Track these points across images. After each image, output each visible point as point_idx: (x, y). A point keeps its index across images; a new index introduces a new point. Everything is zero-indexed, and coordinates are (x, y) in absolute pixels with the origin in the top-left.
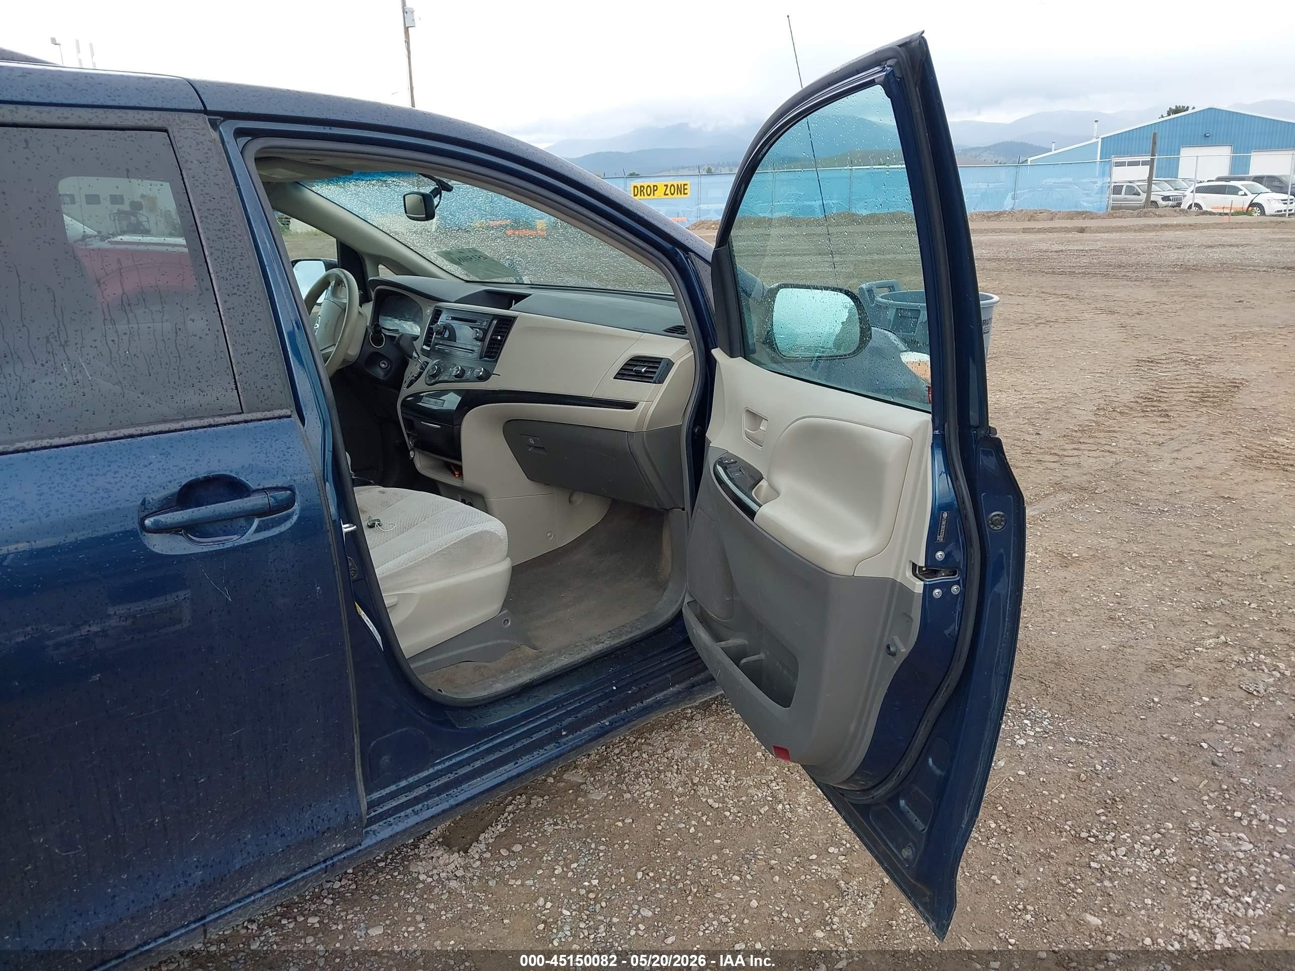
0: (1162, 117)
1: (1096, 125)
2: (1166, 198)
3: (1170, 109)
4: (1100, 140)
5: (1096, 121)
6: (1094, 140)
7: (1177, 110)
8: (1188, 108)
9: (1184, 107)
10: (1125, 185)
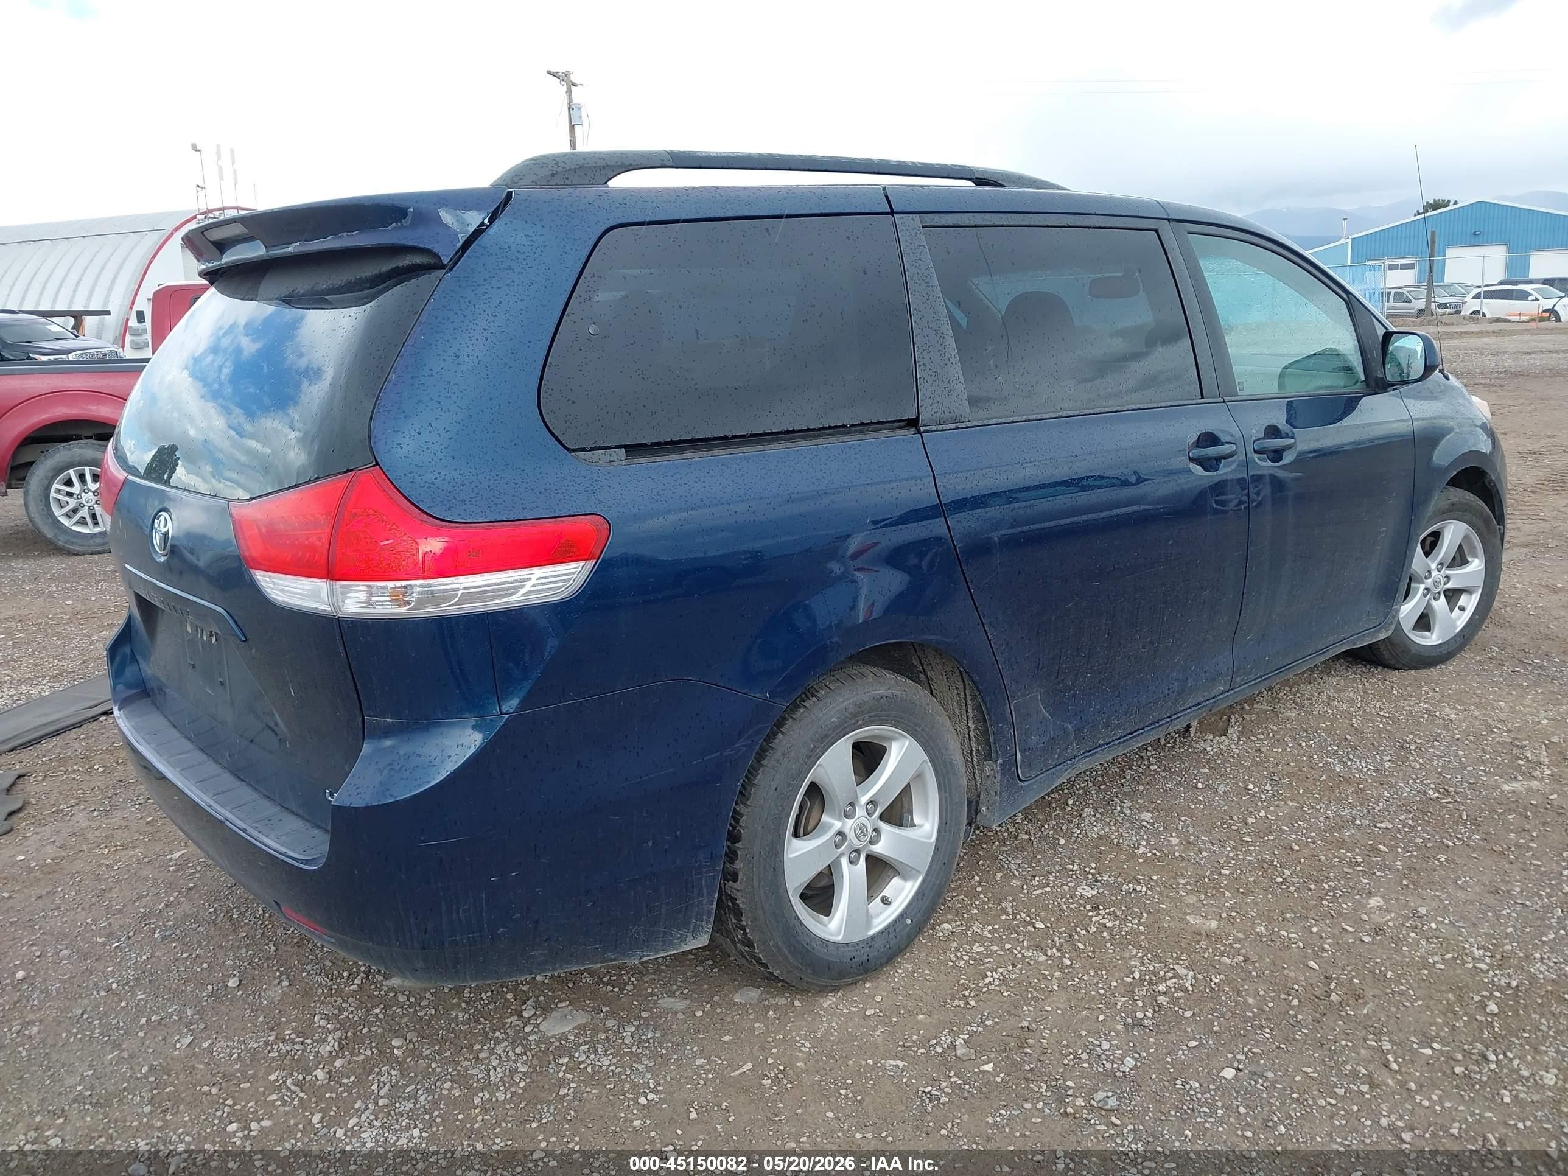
0: (1419, 214)
1: (1345, 223)
2: (1443, 306)
3: (1427, 203)
4: (1350, 241)
5: (1344, 219)
6: (1343, 241)
7: (1436, 206)
8: (1449, 201)
9: (1444, 201)
10: (1393, 291)
